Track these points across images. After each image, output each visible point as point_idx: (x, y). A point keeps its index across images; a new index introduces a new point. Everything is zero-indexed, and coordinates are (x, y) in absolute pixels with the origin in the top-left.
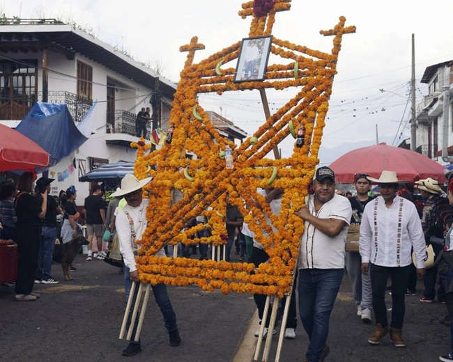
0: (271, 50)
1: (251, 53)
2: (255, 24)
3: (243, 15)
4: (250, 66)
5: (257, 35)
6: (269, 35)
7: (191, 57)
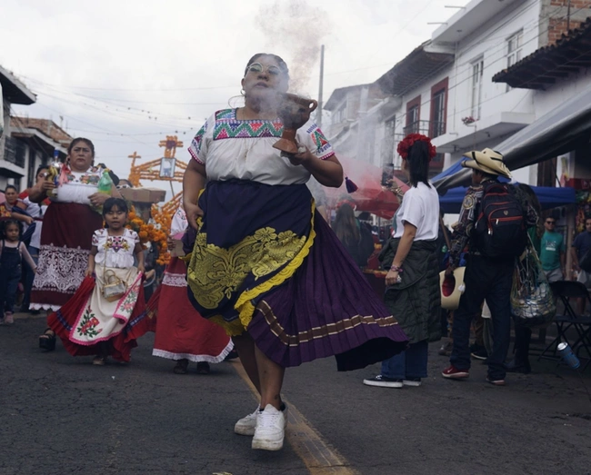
0: (176, 164)
1: (166, 164)
2: (166, 152)
3: (161, 146)
4: (166, 170)
5: (168, 157)
6: (173, 157)
7: (134, 161)
